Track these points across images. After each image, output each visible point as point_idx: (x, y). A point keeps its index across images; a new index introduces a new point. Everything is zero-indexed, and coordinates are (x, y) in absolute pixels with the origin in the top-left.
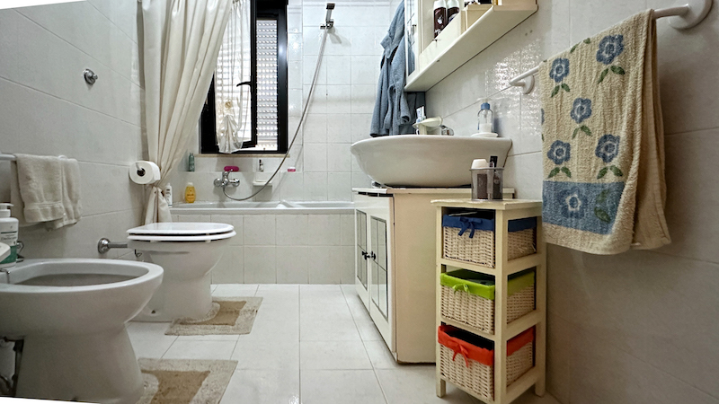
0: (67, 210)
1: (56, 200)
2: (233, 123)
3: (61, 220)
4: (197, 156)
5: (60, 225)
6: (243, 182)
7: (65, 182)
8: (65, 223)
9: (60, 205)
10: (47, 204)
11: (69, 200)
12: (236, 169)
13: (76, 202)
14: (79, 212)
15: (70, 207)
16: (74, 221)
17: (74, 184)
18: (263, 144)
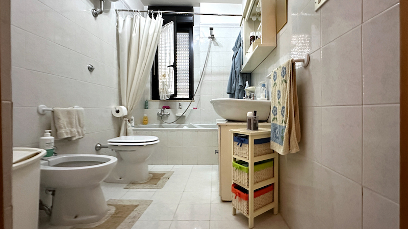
0: (78, 132)
1: (72, 128)
2: (166, 85)
3: (75, 136)
4: (149, 101)
5: (74, 139)
6: (171, 114)
7: (77, 119)
8: (77, 137)
9: (74, 130)
10: (68, 130)
11: (78, 127)
12: (168, 108)
13: (83, 128)
14: (84, 132)
15: (80, 130)
16: (81, 136)
17: (81, 120)
18: (182, 95)
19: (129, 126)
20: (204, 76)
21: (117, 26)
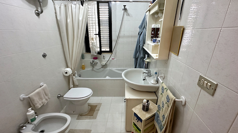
6: (99, 62)
7: (44, 93)
8: (46, 103)
9: (44, 100)
11: (46, 97)
12: (97, 59)
13: (48, 95)
14: (50, 97)
16: (49, 100)
18: (105, 48)
19: (74, 78)
20: (119, 39)
21: (56, 13)
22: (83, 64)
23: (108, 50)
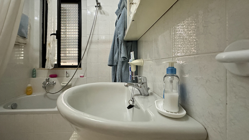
4: (38, 69)
6: (57, 83)
20: (90, 45)
22: (29, 85)
23: (76, 64)
